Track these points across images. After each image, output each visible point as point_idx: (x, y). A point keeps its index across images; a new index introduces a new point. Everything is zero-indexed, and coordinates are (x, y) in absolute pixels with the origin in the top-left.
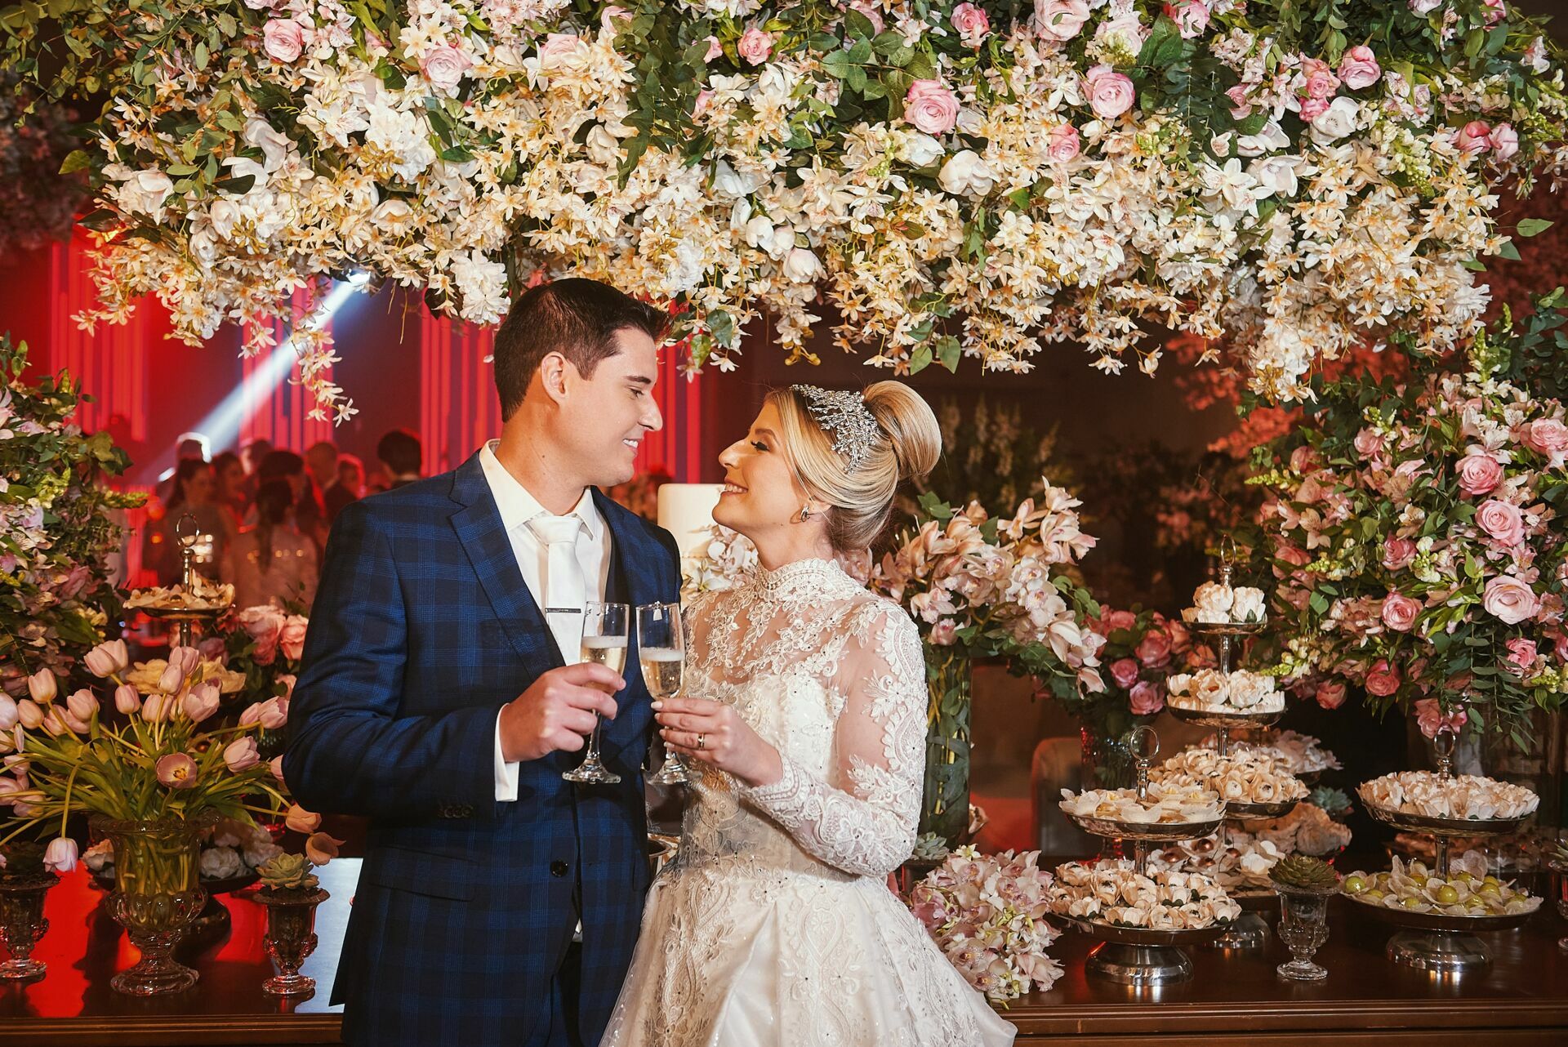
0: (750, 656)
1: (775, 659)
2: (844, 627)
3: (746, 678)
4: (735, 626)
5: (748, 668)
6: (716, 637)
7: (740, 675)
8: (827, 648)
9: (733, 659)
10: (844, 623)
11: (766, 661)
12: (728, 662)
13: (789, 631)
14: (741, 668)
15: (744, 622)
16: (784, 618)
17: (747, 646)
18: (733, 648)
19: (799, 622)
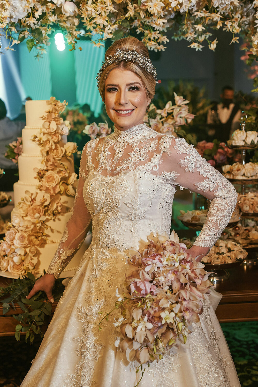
0: (118, 164)
1: (130, 165)
2: (158, 151)
3: (118, 174)
4: (109, 153)
5: (118, 169)
6: (101, 158)
7: (115, 172)
8: (153, 159)
9: (111, 166)
10: (157, 148)
11: (126, 166)
12: (108, 168)
13: (134, 153)
14: (115, 169)
15: (113, 152)
16: (129, 148)
17: (115, 160)
18: (110, 162)
19: (137, 149)
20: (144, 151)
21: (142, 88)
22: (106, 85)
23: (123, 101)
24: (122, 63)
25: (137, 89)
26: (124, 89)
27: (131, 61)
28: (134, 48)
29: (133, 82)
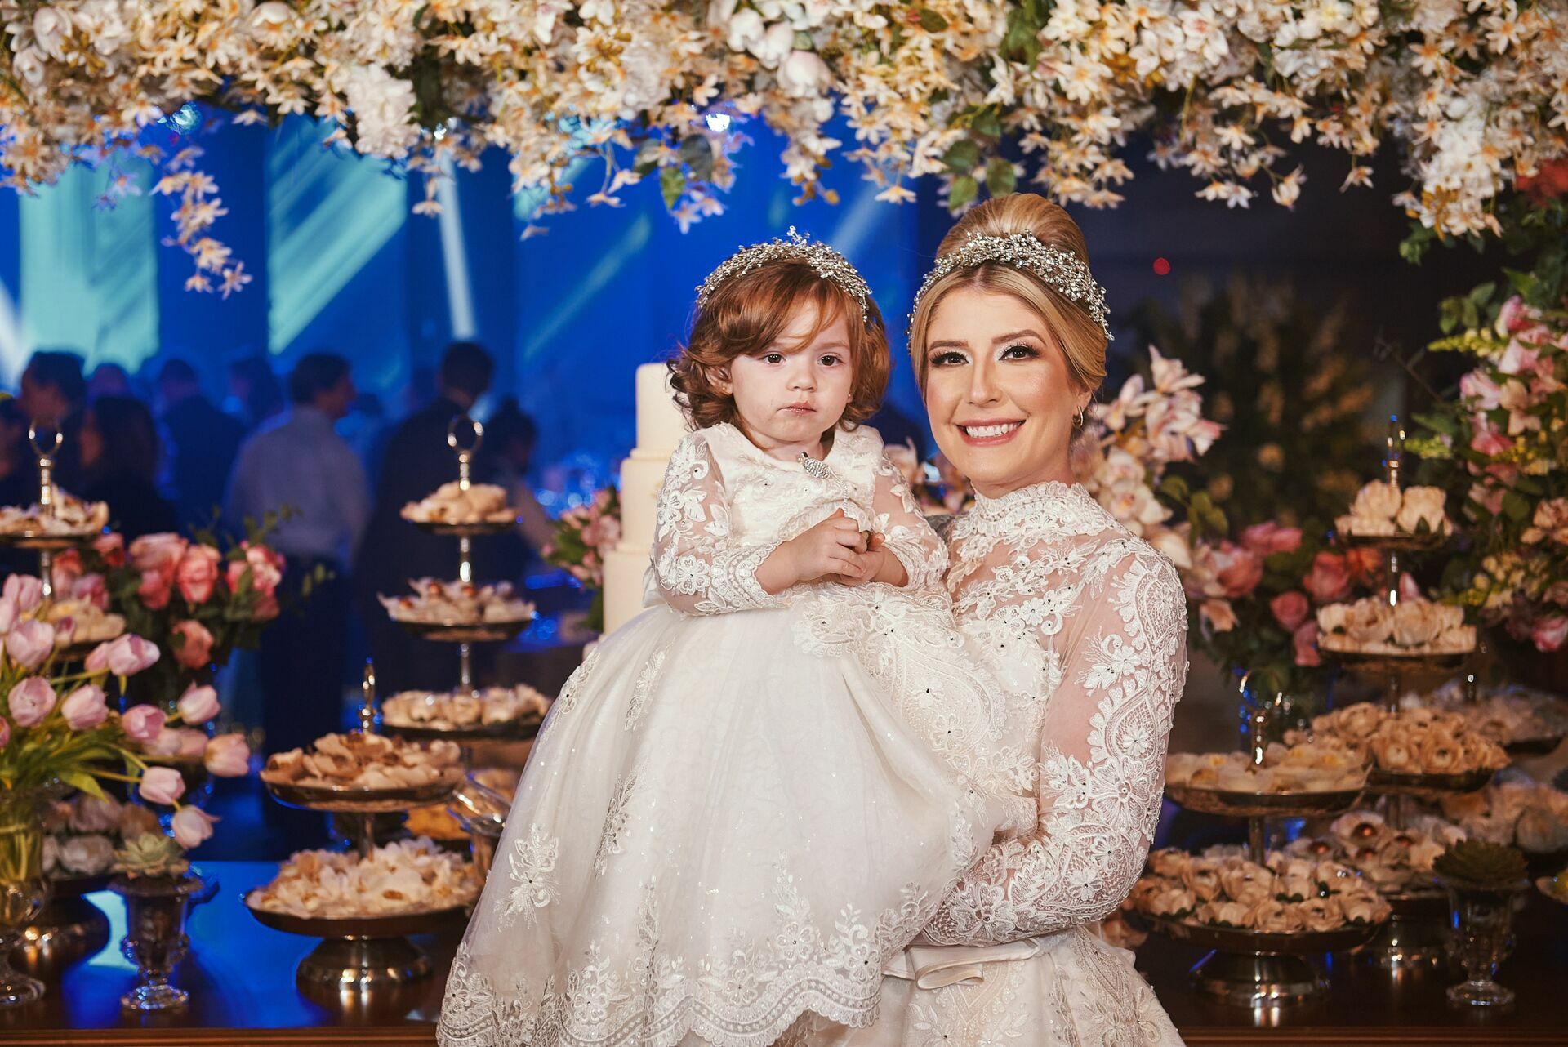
8: (1052, 595)
16: (1004, 553)
19: (1023, 558)
20: (1039, 568)
22: (929, 344)
25: (1030, 352)
27: (1009, 265)
28: (1029, 225)
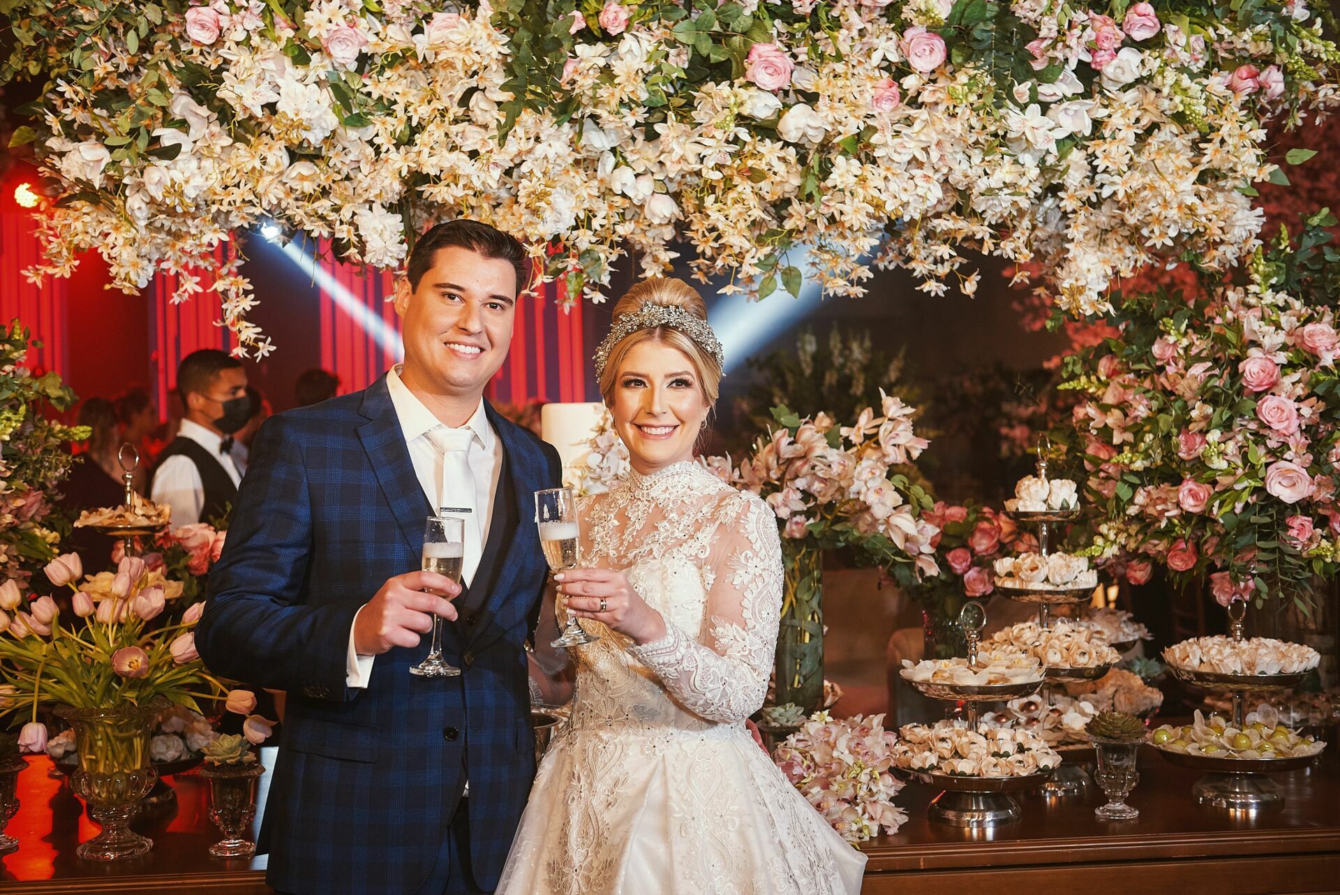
0: (632, 546)
1: (655, 547)
2: (713, 519)
3: (630, 564)
4: (616, 523)
5: (631, 556)
6: (599, 533)
7: (625, 561)
8: (699, 535)
9: (617, 549)
10: (713, 514)
11: (648, 548)
12: (612, 553)
13: (665, 523)
14: (625, 556)
15: (623, 518)
16: (660, 513)
17: (628, 538)
18: (615, 541)
19: (674, 516)
20: (686, 520)
21: (696, 384)
22: (621, 373)
23: (657, 409)
24: (658, 331)
25: (686, 384)
26: (660, 384)
27: (676, 328)
28: (678, 299)
29: (679, 371)
